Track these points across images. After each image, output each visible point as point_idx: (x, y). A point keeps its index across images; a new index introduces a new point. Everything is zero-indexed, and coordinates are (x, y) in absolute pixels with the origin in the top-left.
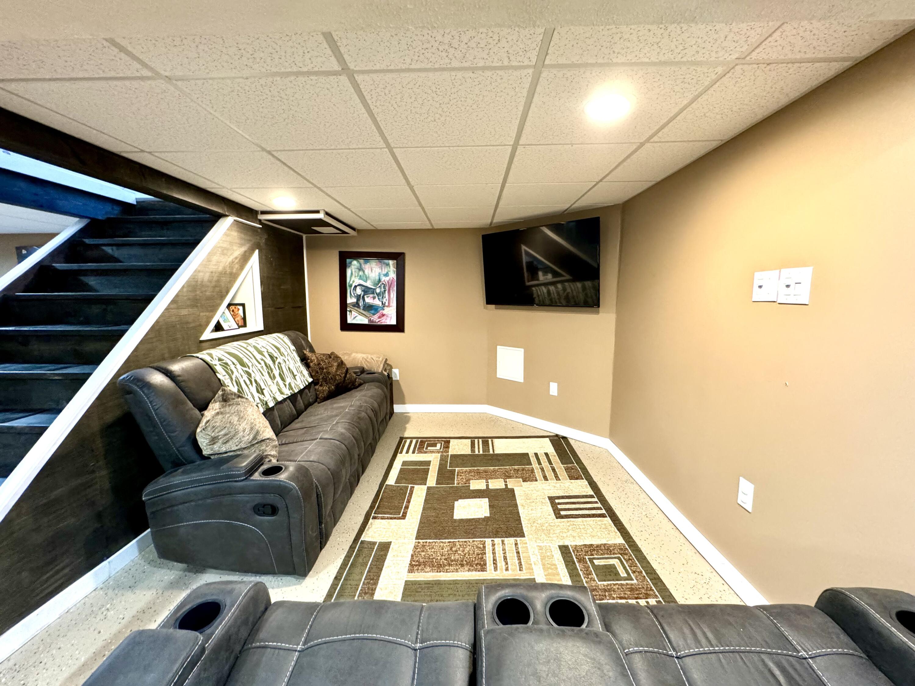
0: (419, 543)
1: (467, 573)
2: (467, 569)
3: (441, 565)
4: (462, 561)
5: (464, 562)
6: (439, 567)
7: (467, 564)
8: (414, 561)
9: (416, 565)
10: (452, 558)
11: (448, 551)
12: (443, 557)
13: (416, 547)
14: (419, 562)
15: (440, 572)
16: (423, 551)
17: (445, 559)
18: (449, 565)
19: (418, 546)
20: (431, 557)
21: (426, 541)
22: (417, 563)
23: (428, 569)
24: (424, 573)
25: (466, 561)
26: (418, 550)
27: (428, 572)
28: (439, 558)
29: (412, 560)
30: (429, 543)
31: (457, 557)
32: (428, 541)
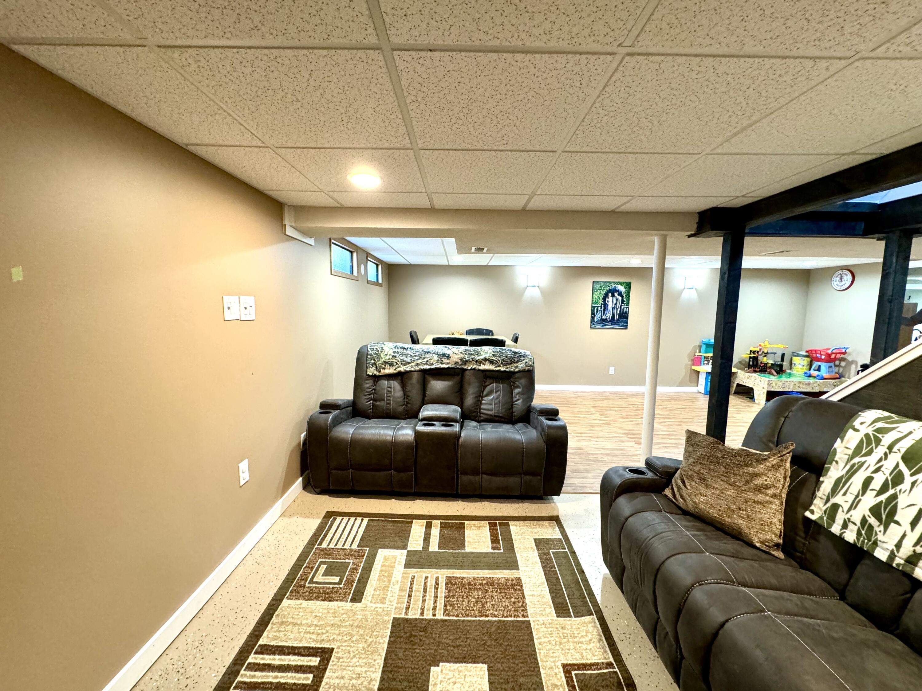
0: (523, 616)
1: (465, 576)
2: (465, 580)
3: (491, 585)
4: (470, 589)
5: (467, 587)
6: (491, 582)
7: (465, 585)
8: (519, 590)
9: (515, 585)
10: (480, 593)
11: (487, 602)
12: (490, 594)
13: (525, 609)
14: (514, 589)
15: (490, 578)
16: (514, 603)
17: (487, 591)
18: (482, 584)
19: (523, 610)
20: (503, 594)
21: (515, 619)
22: (515, 587)
23: (502, 581)
24: (505, 576)
25: (466, 588)
26: (520, 605)
27: (502, 578)
28: (494, 594)
29: (521, 590)
30: (511, 616)
31: (476, 594)
32: (512, 619)
